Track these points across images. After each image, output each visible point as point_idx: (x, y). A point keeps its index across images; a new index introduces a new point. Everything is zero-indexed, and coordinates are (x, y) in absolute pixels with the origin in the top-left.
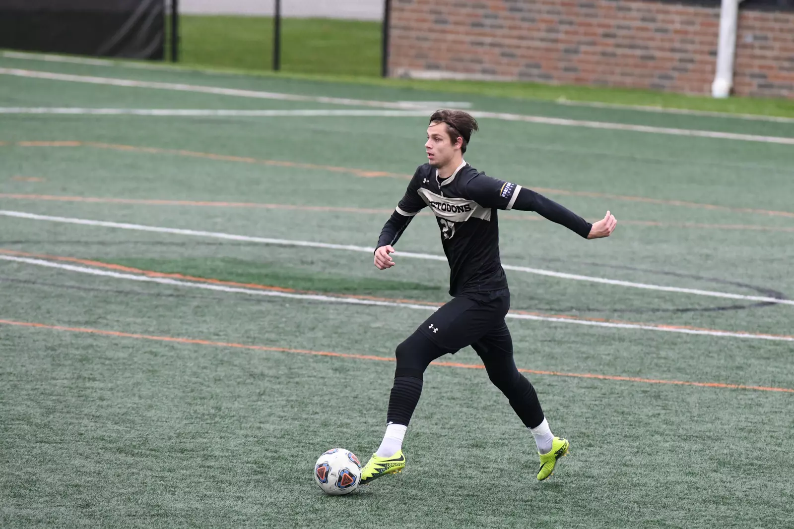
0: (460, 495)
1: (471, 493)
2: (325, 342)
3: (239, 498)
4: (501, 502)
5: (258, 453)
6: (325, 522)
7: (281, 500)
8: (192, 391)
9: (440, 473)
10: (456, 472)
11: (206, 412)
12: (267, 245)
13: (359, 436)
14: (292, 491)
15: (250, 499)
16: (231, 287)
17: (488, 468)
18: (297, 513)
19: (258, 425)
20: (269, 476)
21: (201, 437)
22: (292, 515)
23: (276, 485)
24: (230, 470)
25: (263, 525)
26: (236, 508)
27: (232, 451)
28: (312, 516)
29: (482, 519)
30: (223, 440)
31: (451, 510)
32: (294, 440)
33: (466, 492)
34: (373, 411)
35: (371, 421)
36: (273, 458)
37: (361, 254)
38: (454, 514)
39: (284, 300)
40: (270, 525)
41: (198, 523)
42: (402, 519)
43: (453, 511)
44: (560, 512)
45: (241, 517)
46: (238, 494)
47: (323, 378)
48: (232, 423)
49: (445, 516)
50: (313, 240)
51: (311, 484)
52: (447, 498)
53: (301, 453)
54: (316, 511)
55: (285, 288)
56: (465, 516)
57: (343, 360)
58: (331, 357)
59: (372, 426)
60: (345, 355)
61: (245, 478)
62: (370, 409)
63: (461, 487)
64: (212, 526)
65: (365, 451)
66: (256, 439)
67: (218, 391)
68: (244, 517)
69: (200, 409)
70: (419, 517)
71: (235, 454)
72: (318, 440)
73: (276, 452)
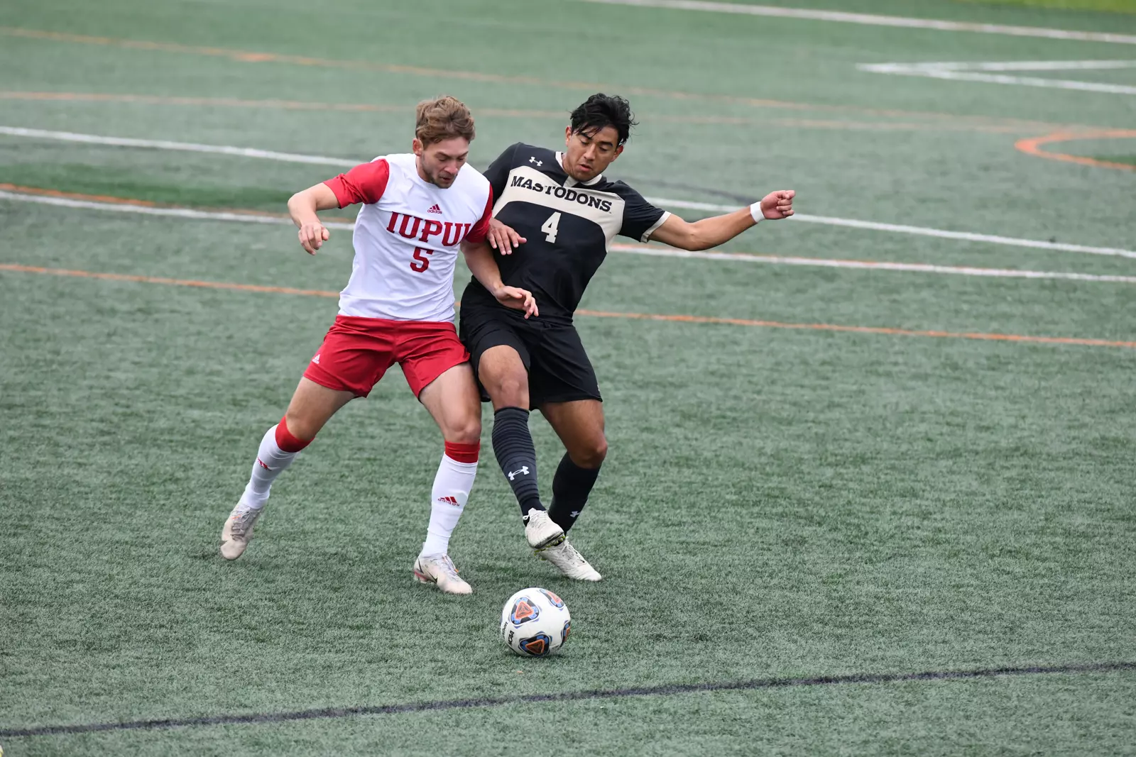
0: (358, 459)
1: (372, 457)
2: (194, 268)
3: (80, 465)
4: (409, 468)
5: (106, 408)
6: (188, 494)
7: (132, 467)
8: (24, 331)
9: (333, 432)
10: (353, 431)
11: (40, 358)
12: (122, 147)
13: (233, 386)
14: (147, 456)
15: (94, 466)
16: (75, 200)
17: (394, 424)
18: (153, 484)
19: (106, 373)
20: (119, 437)
21: (34, 389)
22: (148, 486)
23: (128, 449)
24: (70, 430)
25: (111, 499)
26: (78, 478)
27: (73, 407)
28: (172, 487)
29: (386, 488)
30: (62, 393)
31: (347, 477)
32: (151, 392)
33: (366, 455)
34: (251, 355)
35: (249, 367)
36: (124, 415)
37: (238, 158)
38: (351, 482)
39: (142, 216)
40: (119, 499)
41: (28, 497)
42: (285, 489)
43: (349, 479)
44: (484, 479)
45: (82, 489)
46: (79, 460)
47: (189, 313)
48: (74, 372)
49: (340, 486)
50: (180, 141)
51: (171, 447)
52: (341, 462)
53: (159, 408)
54: (177, 481)
55: (143, 201)
56: (364, 484)
57: (214, 291)
58: (200, 288)
59: (250, 373)
60: (217, 285)
61: (89, 440)
62: (248, 352)
63: (360, 449)
64: (45, 500)
65: (241, 405)
66: (103, 391)
67: (57, 331)
68: (87, 490)
69: (34, 354)
70: (306, 487)
71: (76, 410)
72: (182, 391)
73: (128, 407)
